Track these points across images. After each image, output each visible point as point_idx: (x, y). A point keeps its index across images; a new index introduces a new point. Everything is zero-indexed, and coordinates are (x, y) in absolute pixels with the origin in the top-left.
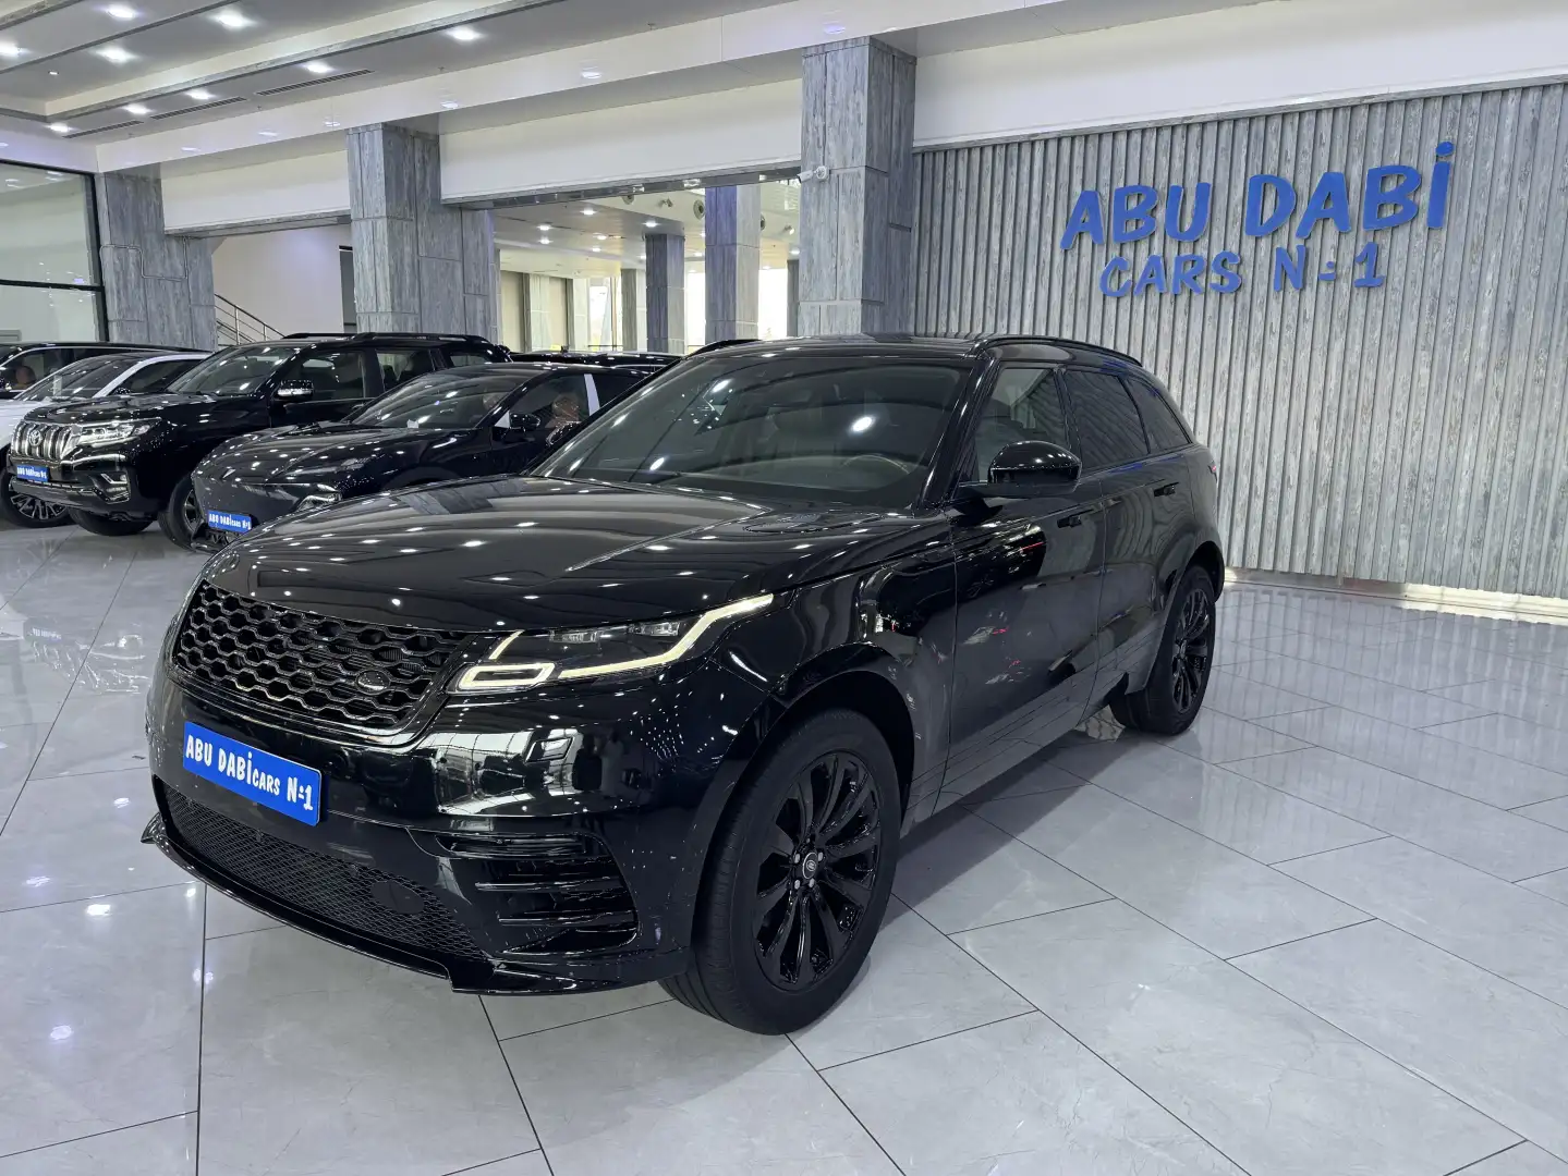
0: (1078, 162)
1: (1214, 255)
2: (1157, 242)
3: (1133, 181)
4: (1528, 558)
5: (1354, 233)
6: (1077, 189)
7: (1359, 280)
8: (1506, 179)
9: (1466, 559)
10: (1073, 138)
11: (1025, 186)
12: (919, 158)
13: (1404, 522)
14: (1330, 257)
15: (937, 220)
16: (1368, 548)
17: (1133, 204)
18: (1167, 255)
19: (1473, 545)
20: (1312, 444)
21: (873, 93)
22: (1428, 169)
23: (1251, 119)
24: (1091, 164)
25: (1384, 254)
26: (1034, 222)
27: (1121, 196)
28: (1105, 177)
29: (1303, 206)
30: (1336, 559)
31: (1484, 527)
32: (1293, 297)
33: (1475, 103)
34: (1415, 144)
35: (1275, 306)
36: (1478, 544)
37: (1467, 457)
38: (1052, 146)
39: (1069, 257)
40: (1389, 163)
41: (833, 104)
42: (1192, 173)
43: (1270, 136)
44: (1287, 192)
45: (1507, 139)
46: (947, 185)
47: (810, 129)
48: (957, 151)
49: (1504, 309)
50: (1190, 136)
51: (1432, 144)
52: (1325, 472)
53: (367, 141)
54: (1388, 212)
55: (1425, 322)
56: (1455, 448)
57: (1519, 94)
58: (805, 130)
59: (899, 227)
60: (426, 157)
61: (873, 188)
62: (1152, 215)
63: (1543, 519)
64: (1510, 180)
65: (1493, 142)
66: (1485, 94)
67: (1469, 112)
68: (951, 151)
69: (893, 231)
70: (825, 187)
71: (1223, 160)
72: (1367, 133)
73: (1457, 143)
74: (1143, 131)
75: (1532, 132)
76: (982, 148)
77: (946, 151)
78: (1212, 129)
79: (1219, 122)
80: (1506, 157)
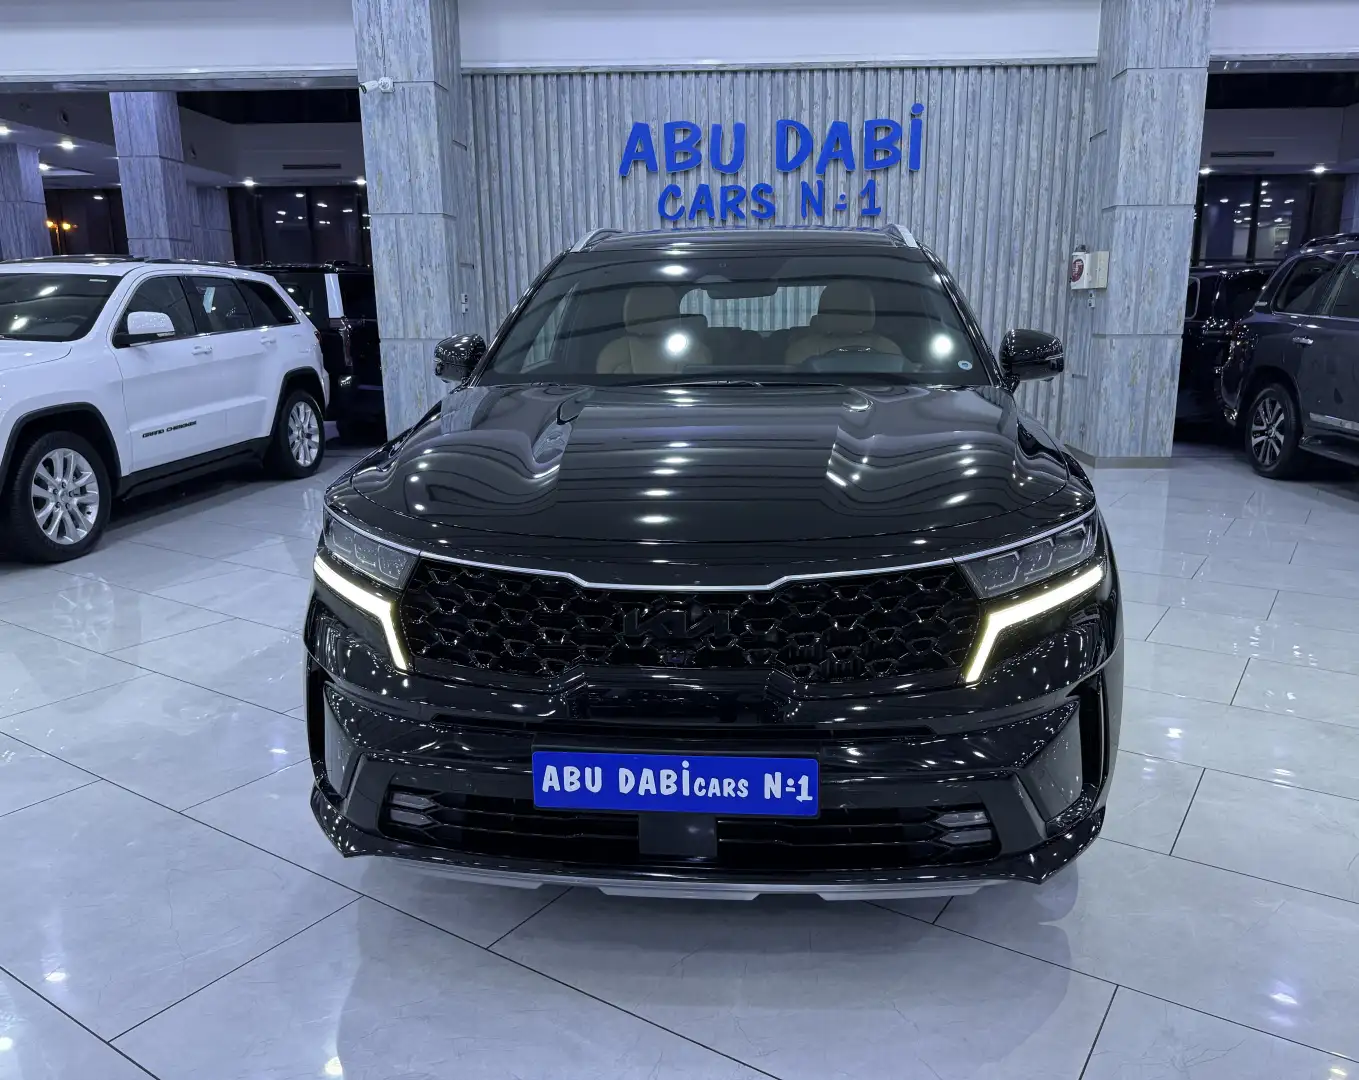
1: (753, 185)
2: (703, 173)
3: (678, 118)
5: (858, 173)
6: (629, 122)
7: (863, 210)
14: (841, 190)
15: (493, 140)
17: (680, 138)
18: (713, 185)
22: (906, 124)
23: (773, 71)
24: (639, 99)
25: (880, 190)
26: (591, 148)
27: (670, 129)
28: (653, 112)
29: (818, 149)
32: (815, 223)
33: (935, 74)
34: (896, 103)
39: (627, 184)
40: (880, 117)
42: (728, 113)
43: (789, 89)
44: (805, 135)
45: (957, 105)
47: (366, 40)
50: (724, 81)
51: (907, 103)
54: (880, 157)
57: (963, 71)
58: (359, 38)
59: (459, 144)
61: (443, 106)
62: (697, 149)
65: (948, 106)
66: (941, 69)
67: (931, 82)
68: (502, 75)
69: (456, 148)
70: (389, 99)
71: (752, 104)
72: (861, 91)
73: (925, 105)
74: (684, 73)
75: (973, 100)
76: (534, 76)
77: (496, 75)
78: (742, 77)
79: (748, 72)
80: (957, 118)
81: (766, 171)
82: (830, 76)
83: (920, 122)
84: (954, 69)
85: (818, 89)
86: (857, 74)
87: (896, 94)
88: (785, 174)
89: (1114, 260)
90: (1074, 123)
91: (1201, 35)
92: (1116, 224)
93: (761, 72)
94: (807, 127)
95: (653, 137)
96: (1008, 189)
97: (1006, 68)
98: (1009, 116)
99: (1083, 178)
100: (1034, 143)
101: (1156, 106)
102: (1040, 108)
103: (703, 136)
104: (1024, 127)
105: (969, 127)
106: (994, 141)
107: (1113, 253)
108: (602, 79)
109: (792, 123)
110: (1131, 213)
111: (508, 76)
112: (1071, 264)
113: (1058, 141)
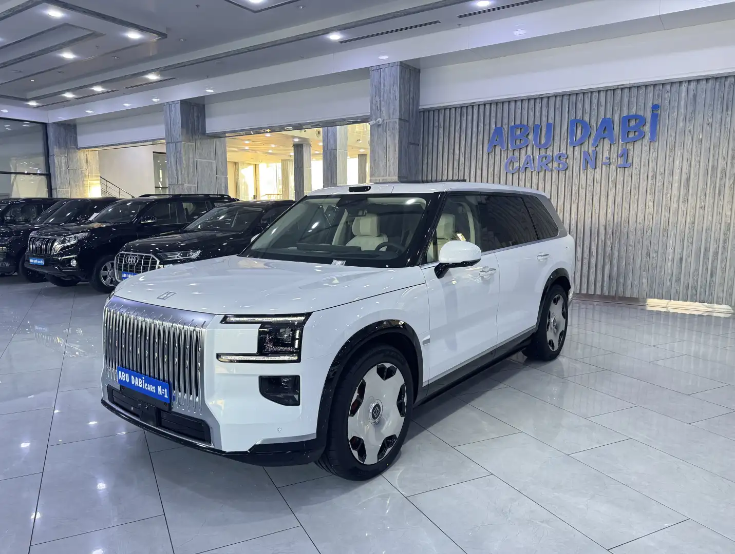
0: (493, 114)
1: (555, 154)
2: (529, 148)
3: (518, 122)
4: (701, 287)
5: (616, 145)
6: (493, 126)
7: (620, 165)
8: (683, 119)
9: (673, 286)
10: (491, 104)
11: (470, 125)
12: (422, 114)
13: (644, 271)
14: (606, 154)
15: (431, 141)
16: (629, 282)
17: (518, 132)
18: (534, 155)
19: (676, 281)
20: (602, 237)
21: (401, 86)
22: (648, 116)
23: (569, 95)
24: (499, 115)
25: (631, 153)
26: (474, 141)
27: (513, 129)
28: (506, 121)
29: (594, 133)
30: (615, 288)
31: (680, 273)
32: (591, 173)
33: (668, 87)
34: (643, 105)
35: (583, 177)
36: (678, 280)
37: (671, 242)
38: (482, 108)
39: (490, 156)
40: (631, 114)
41: (384, 91)
42: (544, 119)
43: (578, 103)
44: (586, 127)
45: (682, 103)
46: (435, 125)
47: (374, 102)
48: (439, 110)
49: (684, 177)
50: (543, 102)
51: (650, 104)
52: (608, 250)
53: (173, 108)
54: (631, 135)
55: (650, 182)
56: (666, 238)
57: (687, 84)
58: (372, 103)
59: (413, 144)
60: (199, 115)
61: (402, 128)
62: (527, 137)
63: (707, 269)
64: (684, 120)
65: (676, 104)
66: (672, 83)
67: (666, 91)
68: (436, 110)
69: (411, 146)
71: (558, 113)
72: (620, 101)
74: (522, 100)
77: (433, 110)
78: (553, 99)
79: (556, 96)
80: (682, 110)
81: (564, 147)
82: (603, 95)
84: (681, 83)
87: (642, 101)
93: (563, 96)
97: (717, 78)
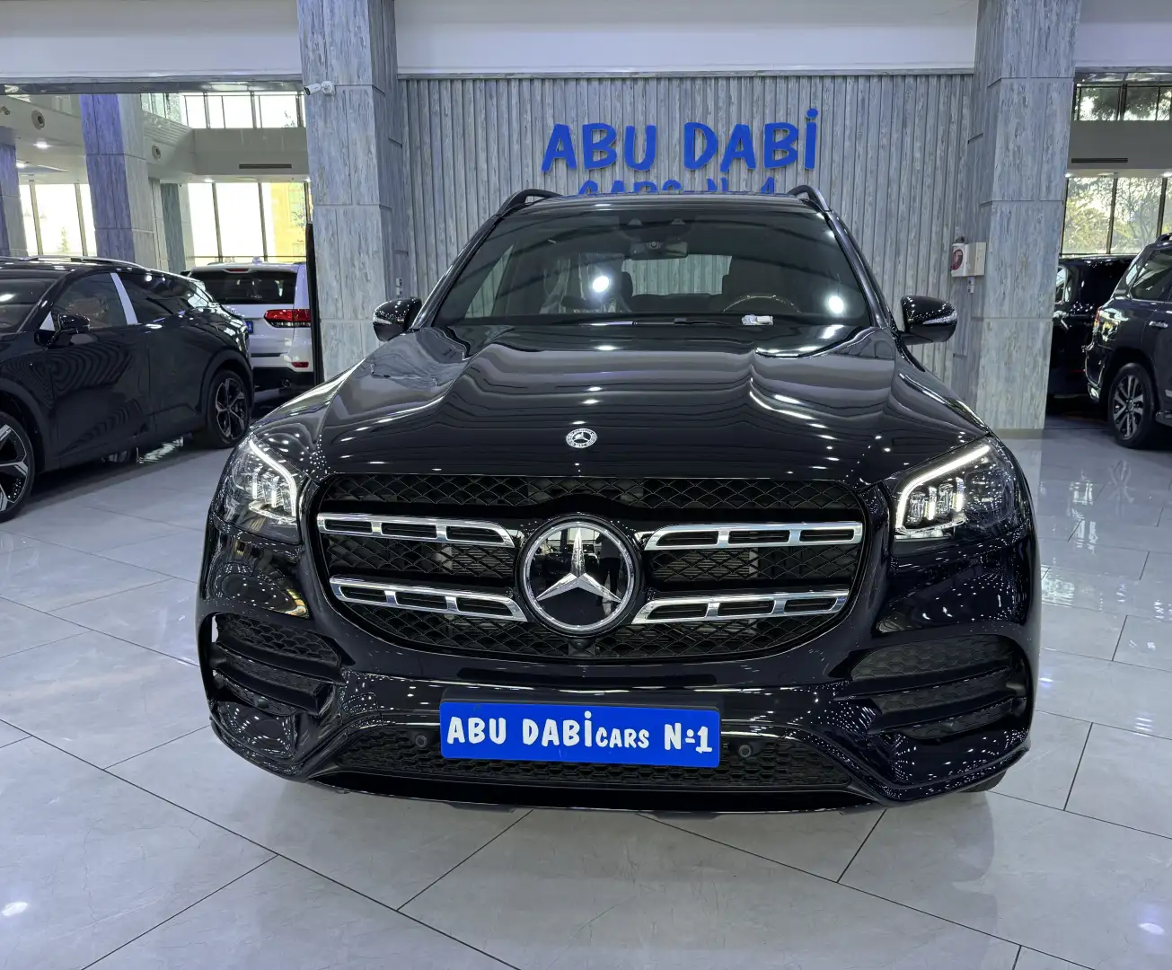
1: (661, 182)
2: (618, 170)
3: (595, 120)
5: (758, 170)
6: (551, 124)
8: (850, 136)
10: (543, 80)
12: (404, 84)
14: (743, 187)
15: (427, 140)
17: (597, 138)
18: (627, 179)
22: (802, 128)
23: (681, 78)
24: (559, 104)
25: (778, 186)
26: (516, 147)
27: (588, 130)
28: (572, 115)
29: (723, 148)
34: (793, 108)
39: (548, 179)
40: (779, 120)
41: (333, 25)
43: (696, 95)
44: (710, 136)
45: (848, 111)
46: (433, 110)
47: (310, 44)
50: (636, 87)
51: (803, 108)
54: (779, 156)
57: (853, 80)
58: (304, 45)
59: (395, 142)
61: (380, 108)
62: (612, 148)
65: (840, 112)
66: (833, 77)
67: (825, 89)
68: (435, 80)
69: (392, 146)
70: (330, 101)
71: (663, 109)
72: (761, 96)
73: (819, 109)
74: (600, 80)
75: (862, 106)
76: (463, 81)
77: (429, 80)
78: (653, 83)
79: (658, 79)
80: (848, 122)
81: (675, 168)
82: (733, 83)
83: (815, 125)
84: (845, 77)
85: (722, 95)
86: (757, 82)
87: (793, 101)
88: (693, 172)
89: (990, 250)
90: (954, 127)
91: (1068, 48)
92: (993, 218)
93: (670, 79)
94: (712, 129)
95: (573, 137)
96: (895, 187)
97: (892, 76)
98: (895, 120)
99: (962, 176)
100: (918, 145)
101: (1028, 111)
102: (923, 113)
103: (617, 137)
104: (909, 130)
105: (858, 131)
106: (881, 144)
107: (990, 243)
108: (526, 84)
109: (699, 125)
110: (1006, 208)
111: (440, 81)
112: (952, 254)
113: (940, 142)
